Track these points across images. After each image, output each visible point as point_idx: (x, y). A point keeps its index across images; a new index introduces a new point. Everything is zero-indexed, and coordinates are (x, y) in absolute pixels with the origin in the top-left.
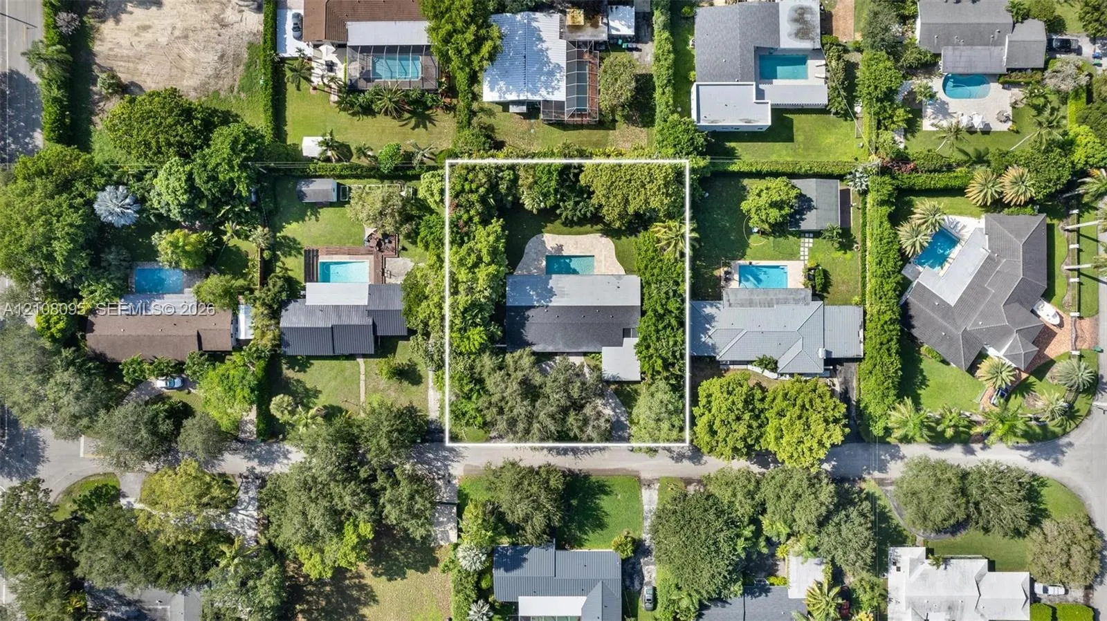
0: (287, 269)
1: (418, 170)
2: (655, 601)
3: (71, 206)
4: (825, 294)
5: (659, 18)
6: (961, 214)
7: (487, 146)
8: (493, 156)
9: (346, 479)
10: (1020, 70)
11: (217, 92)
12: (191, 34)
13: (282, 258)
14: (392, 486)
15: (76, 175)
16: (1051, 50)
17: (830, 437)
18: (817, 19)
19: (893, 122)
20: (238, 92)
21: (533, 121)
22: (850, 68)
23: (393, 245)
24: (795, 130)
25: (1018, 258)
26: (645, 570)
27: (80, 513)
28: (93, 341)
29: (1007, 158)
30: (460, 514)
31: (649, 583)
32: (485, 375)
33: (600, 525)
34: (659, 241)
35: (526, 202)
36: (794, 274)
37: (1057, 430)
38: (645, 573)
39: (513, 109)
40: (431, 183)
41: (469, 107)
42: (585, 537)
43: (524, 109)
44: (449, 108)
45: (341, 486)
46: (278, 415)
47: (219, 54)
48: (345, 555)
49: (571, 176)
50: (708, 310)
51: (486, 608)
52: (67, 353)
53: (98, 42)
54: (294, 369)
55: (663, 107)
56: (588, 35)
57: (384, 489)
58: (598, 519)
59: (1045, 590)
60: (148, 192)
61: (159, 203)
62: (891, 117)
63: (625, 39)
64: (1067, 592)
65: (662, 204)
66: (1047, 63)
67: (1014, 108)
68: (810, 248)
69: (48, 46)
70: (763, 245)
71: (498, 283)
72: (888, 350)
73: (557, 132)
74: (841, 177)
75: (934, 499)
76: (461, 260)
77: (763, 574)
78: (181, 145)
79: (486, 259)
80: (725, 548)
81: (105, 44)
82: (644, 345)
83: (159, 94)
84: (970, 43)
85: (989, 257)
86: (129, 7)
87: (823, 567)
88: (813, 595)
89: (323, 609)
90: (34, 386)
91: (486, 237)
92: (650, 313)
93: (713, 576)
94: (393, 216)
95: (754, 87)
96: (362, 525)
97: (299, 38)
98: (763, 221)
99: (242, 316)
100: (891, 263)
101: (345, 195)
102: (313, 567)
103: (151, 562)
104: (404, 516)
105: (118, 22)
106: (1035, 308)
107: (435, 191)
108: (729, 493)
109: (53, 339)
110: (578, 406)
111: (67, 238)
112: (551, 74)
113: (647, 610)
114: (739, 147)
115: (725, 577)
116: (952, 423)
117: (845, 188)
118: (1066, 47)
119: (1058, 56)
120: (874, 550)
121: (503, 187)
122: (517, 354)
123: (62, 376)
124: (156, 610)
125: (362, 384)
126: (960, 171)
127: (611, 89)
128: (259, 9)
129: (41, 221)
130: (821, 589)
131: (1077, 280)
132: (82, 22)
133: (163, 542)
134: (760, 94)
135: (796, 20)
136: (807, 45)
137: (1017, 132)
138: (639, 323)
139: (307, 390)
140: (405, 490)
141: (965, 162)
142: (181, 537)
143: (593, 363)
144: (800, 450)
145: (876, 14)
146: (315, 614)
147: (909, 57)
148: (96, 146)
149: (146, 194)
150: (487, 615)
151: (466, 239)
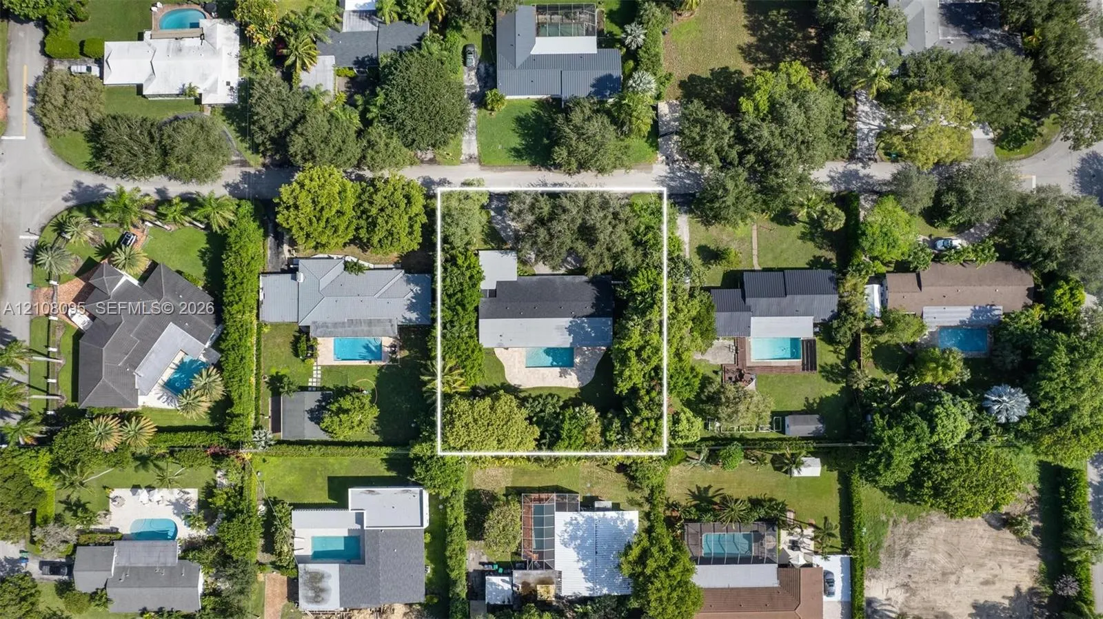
0: (835, 352)
1: (703, 445)
2: (465, 53)
3: (1053, 399)
4: (297, 334)
5: (462, 590)
6: (162, 411)
7: (634, 468)
8: (628, 457)
9: (768, 152)
10: (100, 544)
11: (910, 520)
12: (939, 577)
13: (839, 362)
14: (722, 150)
15: (1050, 430)
16: (70, 566)
17: (293, 191)
18: (302, 591)
19: (227, 493)
20: (888, 520)
21: (588, 495)
22: (269, 547)
23: (727, 376)
24: (326, 488)
25: (106, 366)
26: (474, 81)
27: (1035, 124)
28: (1028, 279)
29: (115, 460)
30: (655, 125)
31: (471, 69)
32: (632, 249)
33: (521, 122)
34: (461, 375)
35: (593, 411)
36: (327, 352)
37: (76, 213)
38: (474, 78)
39: (609, 504)
40: (689, 430)
41: (653, 506)
42: (535, 110)
43: (597, 505)
44: (673, 506)
45: (772, 144)
46: (837, 210)
47: (909, 557)
48: (767, 82)
49: (548, 436)
50: (413, 316)
51: (627, 42)
52: (1052, 266)
53: (1035, 568)
54: (826, 259)
55: (457, 505)
56: (533, 575)
57: (730, 146)
58: (521, 125)
59: (89, 69)
60: (975, 417)
61: (963, 406)
62: (229, 498)
63: (495, 573)
64: (69, 68)
65: (457, 404)
66: (74, 551)
67: (108, 511)
68: (311, 376)
69: (1086, 560)
70: (358, 379)
71: (620, 333)
72: (235, 278)
73: (564, 484)
74: (280, 442)
75: (193, 143)
76: (657, 353)
77: (358, 80)
78: (944, 461)
79: (632, 354)
80: (395, 94)
81: (1028, 568)
82: (475, 279)
83: (968, 511)
84: (150, 569)
85: (135, 368)
86: (1006, 603)
87: (301, 85)
88: (312, 57)
89: (792, 40)
90: (1084, 232)
91: (633, 376)
92: (471, 308)
93: (407, 69)
94: (727, 398)
95: (365, 525)
96: (751, 110)
97: (827, 573)
98: (358, 398)
99: (877, 305)
100: (231, 358)
101: (777, 422)
102: (800, 72)
103: (958, 72)
104: (710, 120)
105: (1017, 589)
106: (91, 323)
107: (685, 422)
108: (392, 146)
109: (1067, 281)
110: (541, 221)
111: (1055, 367)
112: (573, 537)
113: (472, 45)
114: (383, 471)
115: (396, 69)
116: (174, 208)
117: (277, 434)
118: (54, 568)
119: (63, 560)
120: (251, 96)
121: (617, 424)
122: (600, 270)
123: (1055, 243)
124: (954, 35)
125: (755, 245)
126: (162, 449)
127: (508, 520)
128: (870, 602)
129: (1082, 382)
130: (304, 64)
131: (51, 349)
132: (1053, 588)
133: (946, 90)
134: (360, 519)
135: (322, 590)
136: (312, 567)
137: (105, 488)
138: (482, 302)
139: (812, 239)
140: (710, 146)
141: (157, 458)
142: (929, 94)
143: (527, 268)
144: (322, 180)
145: (241, 592)
146: (800, 35)
147: (210, 554)
148: (1032, 467)
149: (977, 415)
150: (628, 34)
151: (653, 374)
